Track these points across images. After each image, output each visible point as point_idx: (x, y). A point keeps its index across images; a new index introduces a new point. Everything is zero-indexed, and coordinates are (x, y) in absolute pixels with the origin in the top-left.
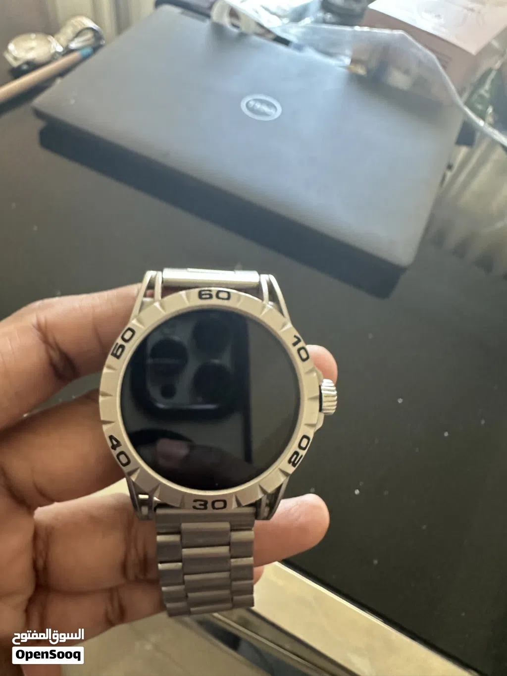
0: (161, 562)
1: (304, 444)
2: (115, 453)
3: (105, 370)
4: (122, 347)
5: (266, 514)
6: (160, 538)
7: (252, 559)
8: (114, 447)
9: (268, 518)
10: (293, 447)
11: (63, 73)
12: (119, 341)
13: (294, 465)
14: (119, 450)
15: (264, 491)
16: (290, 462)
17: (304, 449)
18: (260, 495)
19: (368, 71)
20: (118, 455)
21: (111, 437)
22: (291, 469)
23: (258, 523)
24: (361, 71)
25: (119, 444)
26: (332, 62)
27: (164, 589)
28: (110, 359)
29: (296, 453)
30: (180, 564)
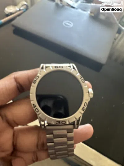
0: (48, 143)
1: (85, 105)
2: (34, 109)
3: (32, 87)
4: (36, 81)
5: (76, 127)
6: (48, 136)
7: (73, 141)
8: (34, 107)
9: (77, 128)
10: (82, 106)
11: (19, 15)
12: (35, 79)
13: (83, 111)
14: (35, 108)
15: (76, 118)
16: (82, 110)
17: (86, 106)
18: (75, 120)
19: (94, 15)
20: (35, 109)
21: (34, 105)
22: (83, 112)
23: (74, 130)
24: (93, 15)
25: (35, 106)
26: (85, 13)
27: (49, 151)
28: (33, 84)
29: (84, 107)
30: (53, 143)
